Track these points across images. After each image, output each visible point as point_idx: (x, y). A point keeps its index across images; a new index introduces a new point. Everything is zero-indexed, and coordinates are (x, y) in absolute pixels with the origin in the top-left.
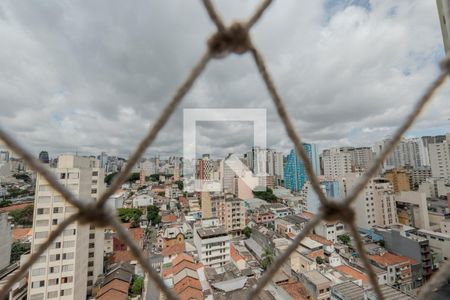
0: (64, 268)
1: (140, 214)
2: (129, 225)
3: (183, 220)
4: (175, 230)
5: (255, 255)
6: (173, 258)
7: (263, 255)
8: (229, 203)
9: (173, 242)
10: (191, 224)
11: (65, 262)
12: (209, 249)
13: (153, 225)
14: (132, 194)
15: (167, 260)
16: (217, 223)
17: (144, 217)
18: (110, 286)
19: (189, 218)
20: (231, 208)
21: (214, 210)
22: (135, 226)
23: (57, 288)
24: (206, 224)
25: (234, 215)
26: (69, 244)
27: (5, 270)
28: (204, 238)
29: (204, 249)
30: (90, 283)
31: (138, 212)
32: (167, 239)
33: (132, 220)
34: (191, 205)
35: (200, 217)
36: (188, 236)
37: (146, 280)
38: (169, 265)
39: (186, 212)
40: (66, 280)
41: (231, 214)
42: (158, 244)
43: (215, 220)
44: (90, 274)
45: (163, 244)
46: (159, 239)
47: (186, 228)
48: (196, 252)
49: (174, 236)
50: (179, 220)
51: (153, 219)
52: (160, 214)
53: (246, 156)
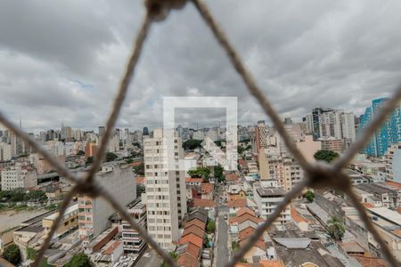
0: (164, 205)
1: (209, 172)
2: (201, 180)
3: (243, 179)
4: (237, 187)
5: (319, 219)
6: (237, 210)
7: (329, 222)
8: (288, 167)
9: (235, 197)
10: (251, 183)
11: (164, 201)
12: (268, 207)
13: (219, 181)
14: (202, 156)
15: (232, 211)
16: (275, 184)
17: (212, 175)
18: (192, 222)
19: (248, 178)
20: (290, 172)
21: (272, 172)
22: (206, 181)
23: (162, 217)
24: (265, 184)
25: (293, 179)
26: (165, 189)
27: (135, 201)
28: (263, 197)
29: (264, 206)
30: (180, 218)
31: (207, 171)
32: (231, 194)
33: (203, 177)
34: (250, 167)
35: (258, 178)
36: (248, 194)
37: (217, 223)
38: (234, 215)
39: (246, 173)
40: (166, 213)
41: (290, 177)
42: (224, 197)
43: (273, 182)
44: (180, 212)
45: (229, 198)
46: (225, 193)
47: (246, 187)
48: (257, 208)
49: (236, 192)
50: (240, 179)
51: (219, 177)
52: (224, 173)
53: (304, 119)
